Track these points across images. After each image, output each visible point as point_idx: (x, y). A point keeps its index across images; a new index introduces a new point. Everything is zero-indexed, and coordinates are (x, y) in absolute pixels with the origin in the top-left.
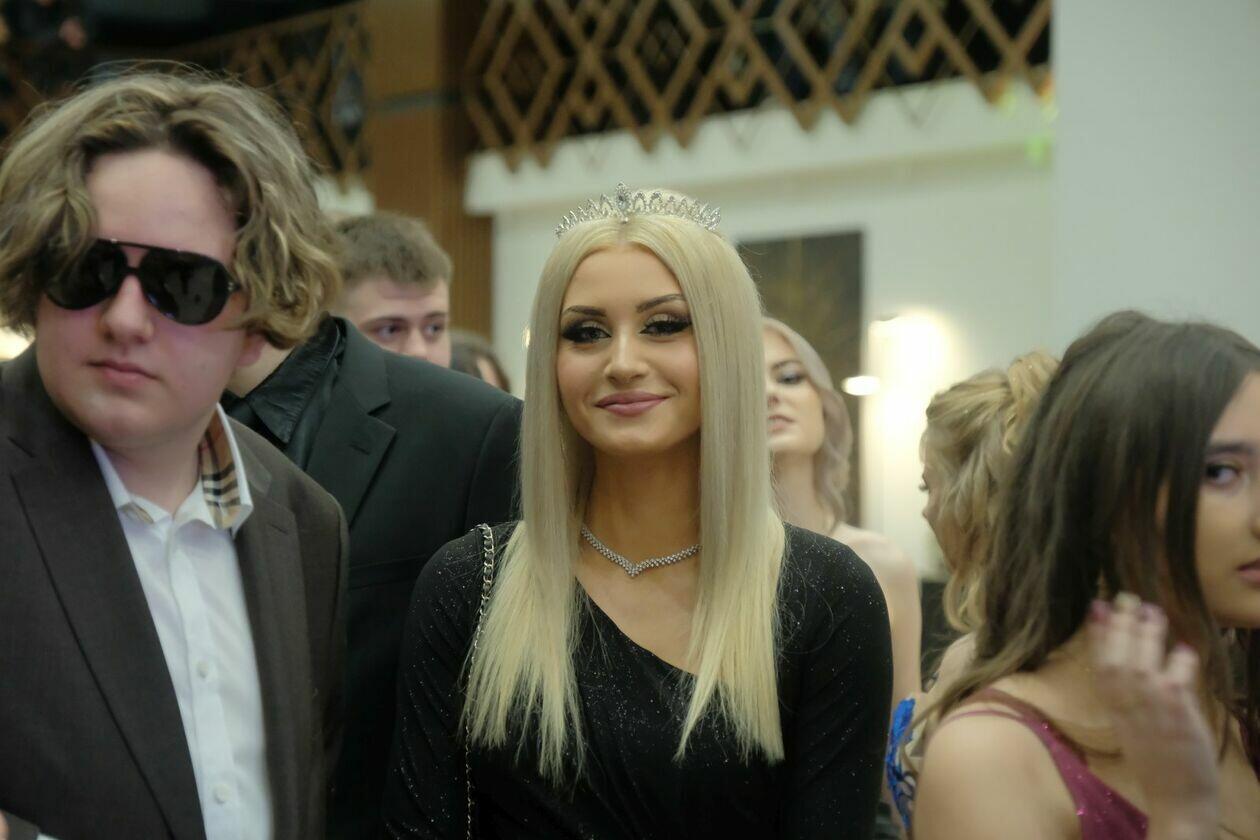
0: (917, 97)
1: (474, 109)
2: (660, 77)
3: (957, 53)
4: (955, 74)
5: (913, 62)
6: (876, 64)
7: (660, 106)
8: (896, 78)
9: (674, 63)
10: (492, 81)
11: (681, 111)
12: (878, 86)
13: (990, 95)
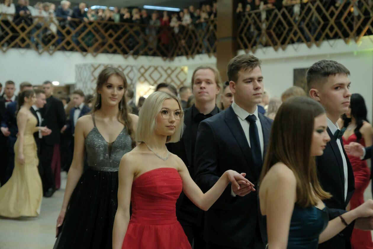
0: (332, 42)
1: (239, 40)
2: (279, 36)
3: (340, 33)
4: (340, 38)
5: (331, 35)
6: (324, 35)
7: (279, 42)
8: (328, 38)
9: (282, 33)
10: (243, 35)
11: (283, 43)
12: (324, 39)
13: (346, 42)
